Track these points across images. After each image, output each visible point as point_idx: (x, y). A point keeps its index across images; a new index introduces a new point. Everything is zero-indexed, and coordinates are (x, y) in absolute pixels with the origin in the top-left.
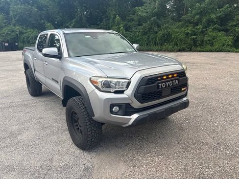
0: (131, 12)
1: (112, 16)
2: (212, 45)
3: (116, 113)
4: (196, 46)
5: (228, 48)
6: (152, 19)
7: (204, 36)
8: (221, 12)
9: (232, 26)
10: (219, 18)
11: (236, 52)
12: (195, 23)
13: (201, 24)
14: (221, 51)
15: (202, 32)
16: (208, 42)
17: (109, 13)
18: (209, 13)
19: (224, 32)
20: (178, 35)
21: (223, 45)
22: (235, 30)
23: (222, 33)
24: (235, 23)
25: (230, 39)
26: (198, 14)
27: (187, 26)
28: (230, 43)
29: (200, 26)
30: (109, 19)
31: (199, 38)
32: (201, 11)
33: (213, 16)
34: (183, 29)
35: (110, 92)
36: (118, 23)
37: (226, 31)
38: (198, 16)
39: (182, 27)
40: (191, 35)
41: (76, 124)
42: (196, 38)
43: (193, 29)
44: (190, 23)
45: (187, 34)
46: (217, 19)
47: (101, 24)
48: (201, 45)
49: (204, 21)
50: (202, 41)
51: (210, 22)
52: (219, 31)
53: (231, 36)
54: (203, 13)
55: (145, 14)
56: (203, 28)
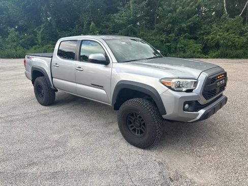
0: (104, 19)
1: (86, 23)
2: (184, 52)
3: (187, 110)
4: (170, 52)
5: (199, 55)
6: (129, 26)
7: (177, 44)
8: (190, 22)
9: (200, 34)
10: (188, 27)
11: (205, 58)
12: (168, 31)
13: (173, 33)
14: (192, 57)
15: (175, 40)
16: (181, 49)
17: (83, 19)
18: (180, 23)
19: (193, 40)
20: (154, 42)
21: (194, 52)
22: (203, 38)
23: (192, 41)
24: (202, 32)
25: (199, 46)
26: (170, 23)
27: (161, 34)
28: (200, 50)
29: (172, 35)
30: (82, 26)
31: (173, 45)
32: (173, 21)
33: (184, 25)
34: (158, 37)
35: (182, 91)
36: (92, 29)
37: (195, 39)
38: (170, 25)
39: (156, 35)
40: (165, 43)
41: (131, 125)
42: (170, 45)
43: (167, 37)
44: (163, 31)
45: (162, 41)
46: (187, 28)
47: (74, 30)
48: (175, 52)
49: (176, 30)
50: (176, 48)
51: (181, 31)
52: (190, 39)
53: (200, 43)
54: (174, 22)
55: (121, 21)
56: (176, 36)
